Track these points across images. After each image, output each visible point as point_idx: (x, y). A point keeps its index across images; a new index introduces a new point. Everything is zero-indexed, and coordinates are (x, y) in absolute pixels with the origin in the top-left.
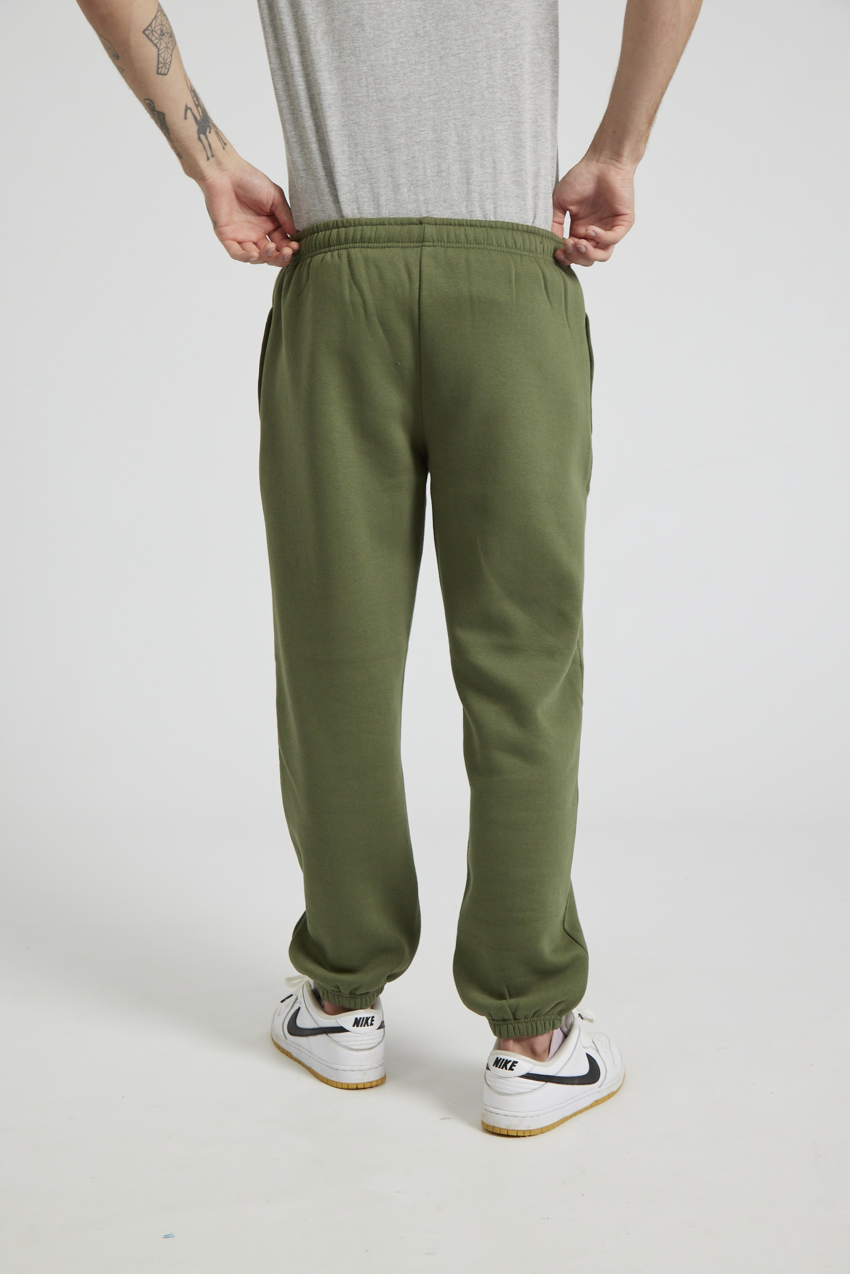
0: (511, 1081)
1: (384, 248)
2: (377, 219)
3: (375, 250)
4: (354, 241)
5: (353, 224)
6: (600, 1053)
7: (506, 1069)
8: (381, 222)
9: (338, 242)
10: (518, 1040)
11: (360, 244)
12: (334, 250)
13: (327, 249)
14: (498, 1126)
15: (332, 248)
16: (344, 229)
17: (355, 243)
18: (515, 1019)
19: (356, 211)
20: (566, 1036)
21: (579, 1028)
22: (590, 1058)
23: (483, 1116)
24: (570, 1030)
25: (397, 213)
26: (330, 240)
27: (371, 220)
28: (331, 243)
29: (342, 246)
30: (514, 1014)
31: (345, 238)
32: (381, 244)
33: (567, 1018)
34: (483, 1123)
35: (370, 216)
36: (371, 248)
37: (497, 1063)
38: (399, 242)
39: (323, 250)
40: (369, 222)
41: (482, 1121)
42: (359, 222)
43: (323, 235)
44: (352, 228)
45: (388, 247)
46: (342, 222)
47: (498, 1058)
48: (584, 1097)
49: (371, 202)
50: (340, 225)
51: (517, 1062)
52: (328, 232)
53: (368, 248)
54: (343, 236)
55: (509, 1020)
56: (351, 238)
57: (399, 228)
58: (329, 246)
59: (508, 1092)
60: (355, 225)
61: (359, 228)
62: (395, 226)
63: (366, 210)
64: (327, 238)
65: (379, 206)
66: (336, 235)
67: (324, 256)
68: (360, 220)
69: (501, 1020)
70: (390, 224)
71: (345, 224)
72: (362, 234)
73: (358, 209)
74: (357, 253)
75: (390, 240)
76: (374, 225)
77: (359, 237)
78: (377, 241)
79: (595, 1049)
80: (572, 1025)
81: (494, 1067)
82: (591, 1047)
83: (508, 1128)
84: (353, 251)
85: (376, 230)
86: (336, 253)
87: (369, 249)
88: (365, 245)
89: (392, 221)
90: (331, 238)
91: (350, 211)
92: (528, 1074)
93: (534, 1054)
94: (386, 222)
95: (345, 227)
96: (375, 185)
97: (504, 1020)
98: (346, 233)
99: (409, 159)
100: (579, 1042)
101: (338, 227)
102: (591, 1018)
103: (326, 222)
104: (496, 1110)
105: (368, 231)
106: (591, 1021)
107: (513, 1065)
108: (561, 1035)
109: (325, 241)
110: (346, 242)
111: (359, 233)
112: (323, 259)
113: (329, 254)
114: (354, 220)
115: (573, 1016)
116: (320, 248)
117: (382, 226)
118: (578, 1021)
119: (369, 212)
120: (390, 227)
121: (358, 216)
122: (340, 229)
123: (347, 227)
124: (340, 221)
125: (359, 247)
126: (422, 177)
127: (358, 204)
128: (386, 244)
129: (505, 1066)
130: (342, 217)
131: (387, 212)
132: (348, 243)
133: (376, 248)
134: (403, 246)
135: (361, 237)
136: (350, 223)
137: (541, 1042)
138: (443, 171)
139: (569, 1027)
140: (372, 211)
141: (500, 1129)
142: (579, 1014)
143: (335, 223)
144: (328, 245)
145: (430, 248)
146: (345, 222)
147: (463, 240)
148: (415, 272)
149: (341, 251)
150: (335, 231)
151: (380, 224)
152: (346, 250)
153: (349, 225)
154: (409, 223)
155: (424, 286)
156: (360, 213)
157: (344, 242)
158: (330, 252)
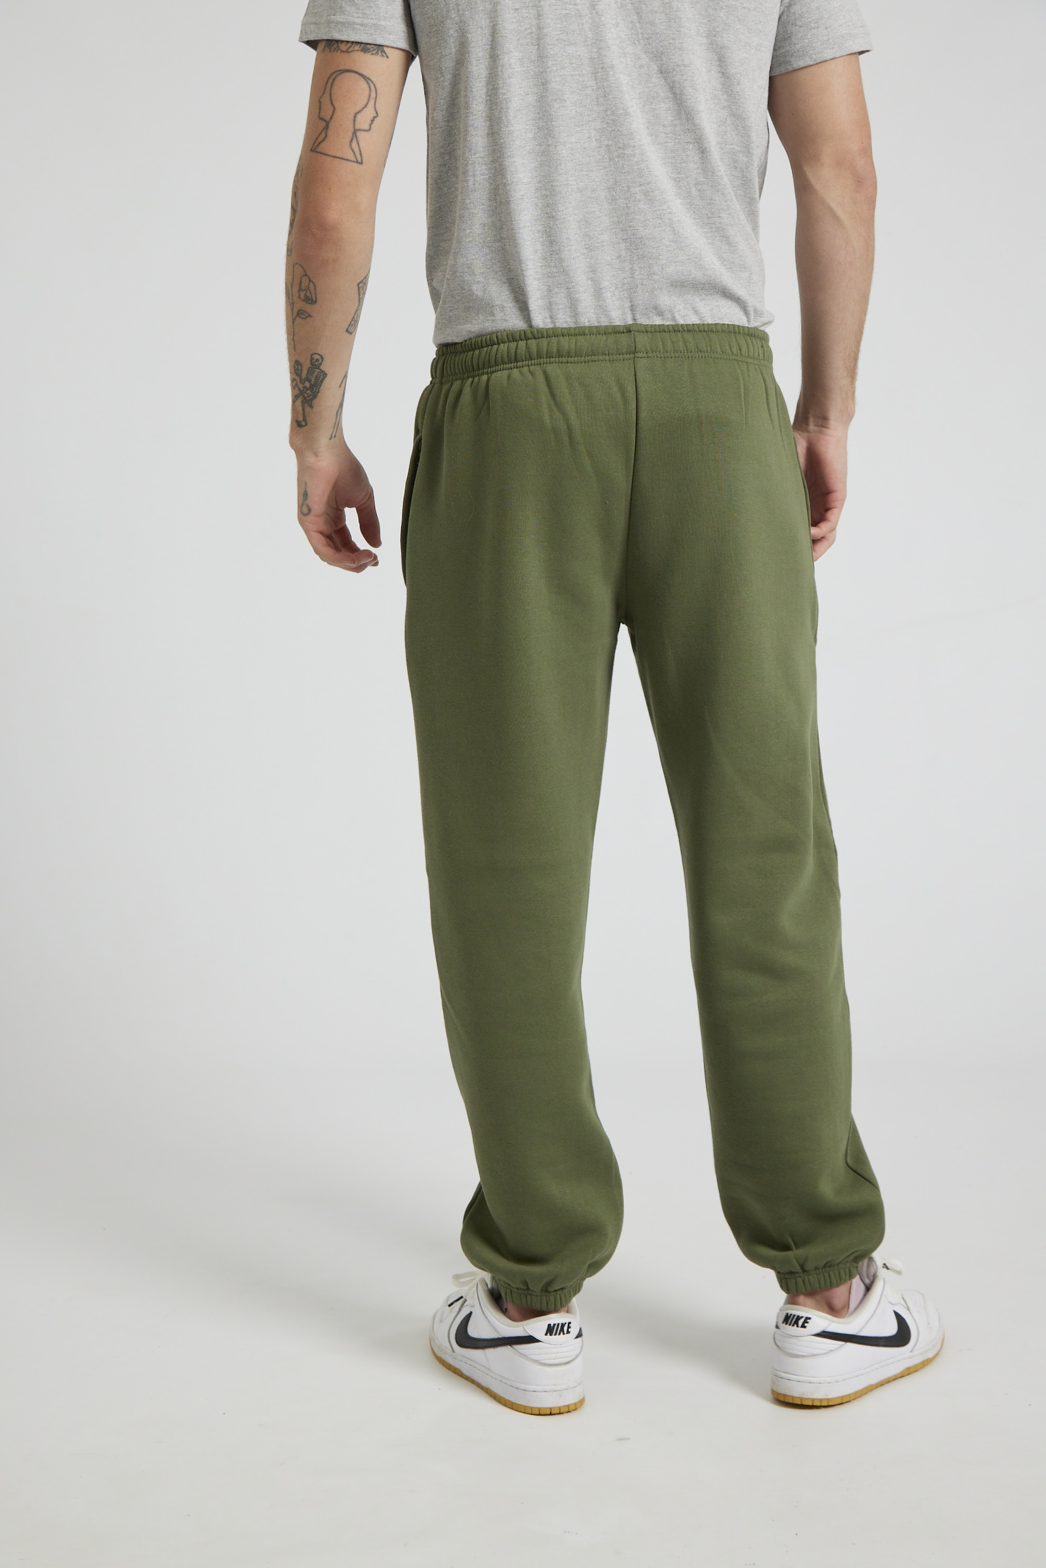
0: (804, 1340)
1: (588, 362)
2: (575, 329)
3: (577, 366)
4: (549, 355)
5: (545, 334)
6: (912, 1312)
7: (798, 1326)
8: (580, 332)
9: (528, 357)
10: (811, 1293)
11: (558, 359)
12: (523, 367)
13: (513, 365)
15: (520, 364)
16: (534, 340)
17: (550, 358)
18: (804, 1271)
19: (548, 320)
20: (868, 1289)
21: (884, 1280)
22: (899, 1317)
23: (773, 1383)
24: (872, 1283)
25: (599, 322)
26: (517, 354)
27: (568, 329)
28: (519, 358)
29: (533, 361)
30: (802, 1266)
31: (537, 351)
32: (584, 358)
33: (868, 1266)
34: (774, 1393)
35: (565, 326)
36: (571, 363)
37: (788, 1319)
38: (606, 355)
39: (507, 366)
40: (565, 332)
41: (772, 1391)
42: (553, 332)
43: (506, 348)
44: (544, 339)
45: (592, 361)
46: (532, 332)
47: (787, 1314)
48: (892, 1363)
49: (567, 310)
50: (530, 335)
51: (810, 1318)
52: (513, 345)
53: (568, 363)
55: (797, 1273)
56: (544, 352)
57: (602, 338)
58: (516, 361)
59: (804, 1354)
60: (548, 336)
61: (554, 340)
62: (597, 335)
63: (561, 319)
64: (513, 351)
65: (577, 314)
66: (524, 348)
67: (509, 373)
68: (554, 329)
69: (788, 1273)
70: (591, 334)
71: (537, 337)
72: (558, 347)
73: (551, 317)
74: (555, 370)
75: (594, 354)
76: (571, 336)
77: (554, 351)
78: (577, 354)
79: (905, 1305)
80: (875, 1277)
81: (784, 1325)
82: (899, 1304)
83: (807, 1398)
84: (548, 367)
85: (576, 342)
86: (525, 369)
88: (564, 359)
89: (594, 330)
90: (519, 352)
91: (540, 320)
92: (824, 1332)
93: (833, 1310)
94: (587, 331)
95: (536, 339)
97: (791, 1273)
98: (538, 345)
99: (613, 259)
100: (883, 1297)
101: (527, 339)
102: (898, 1269)
103: (513, 332)
104: (790, 1375)
105: (566, 343)
106: (899, 1273)
107: (806, 1322)
108: (863, 1288)
109: (511, 354)
110: (539, 357)
111: (555, 345)
112: (508, 376)
113: (516, 372)
114: (547, 330)
115: (876, 1266)
116: (504, 363)
117: (582, 337)
118: (882, 1272)
119: (564, 320)
120: (593, 337)
121: (550, 326)
122: (529, 341)
123: (539, 338)
124: (530, 331)
125: (557, 363)
126: (629, 280)
127: (551, 312)
128: (589, 358)
129: (796, 1323)
130: (531, 326)
131: (586, 320)
132: (541, 359)
133: (578, 363)
134: (611, 360)
135: (557, 351)
136: (542, 334)
137: (838, 1294)
138: (654, 274)
139: (872, 1278)
140: (569, 320)
142: (884, 1264)
143: (523, 333)
144: (513, 359)
145: (645, 361)
146: (536, 333)
147: (682, 349)
148: (631, 389)
149: (532, 368)
150: (522, 344)
151: (580, 334)
152: (539, 366)
153: (540, 336)
154: (615, 331)
155: (643, 406)
156: (554, 322)
157: (535, 356)
158: (517, 368)
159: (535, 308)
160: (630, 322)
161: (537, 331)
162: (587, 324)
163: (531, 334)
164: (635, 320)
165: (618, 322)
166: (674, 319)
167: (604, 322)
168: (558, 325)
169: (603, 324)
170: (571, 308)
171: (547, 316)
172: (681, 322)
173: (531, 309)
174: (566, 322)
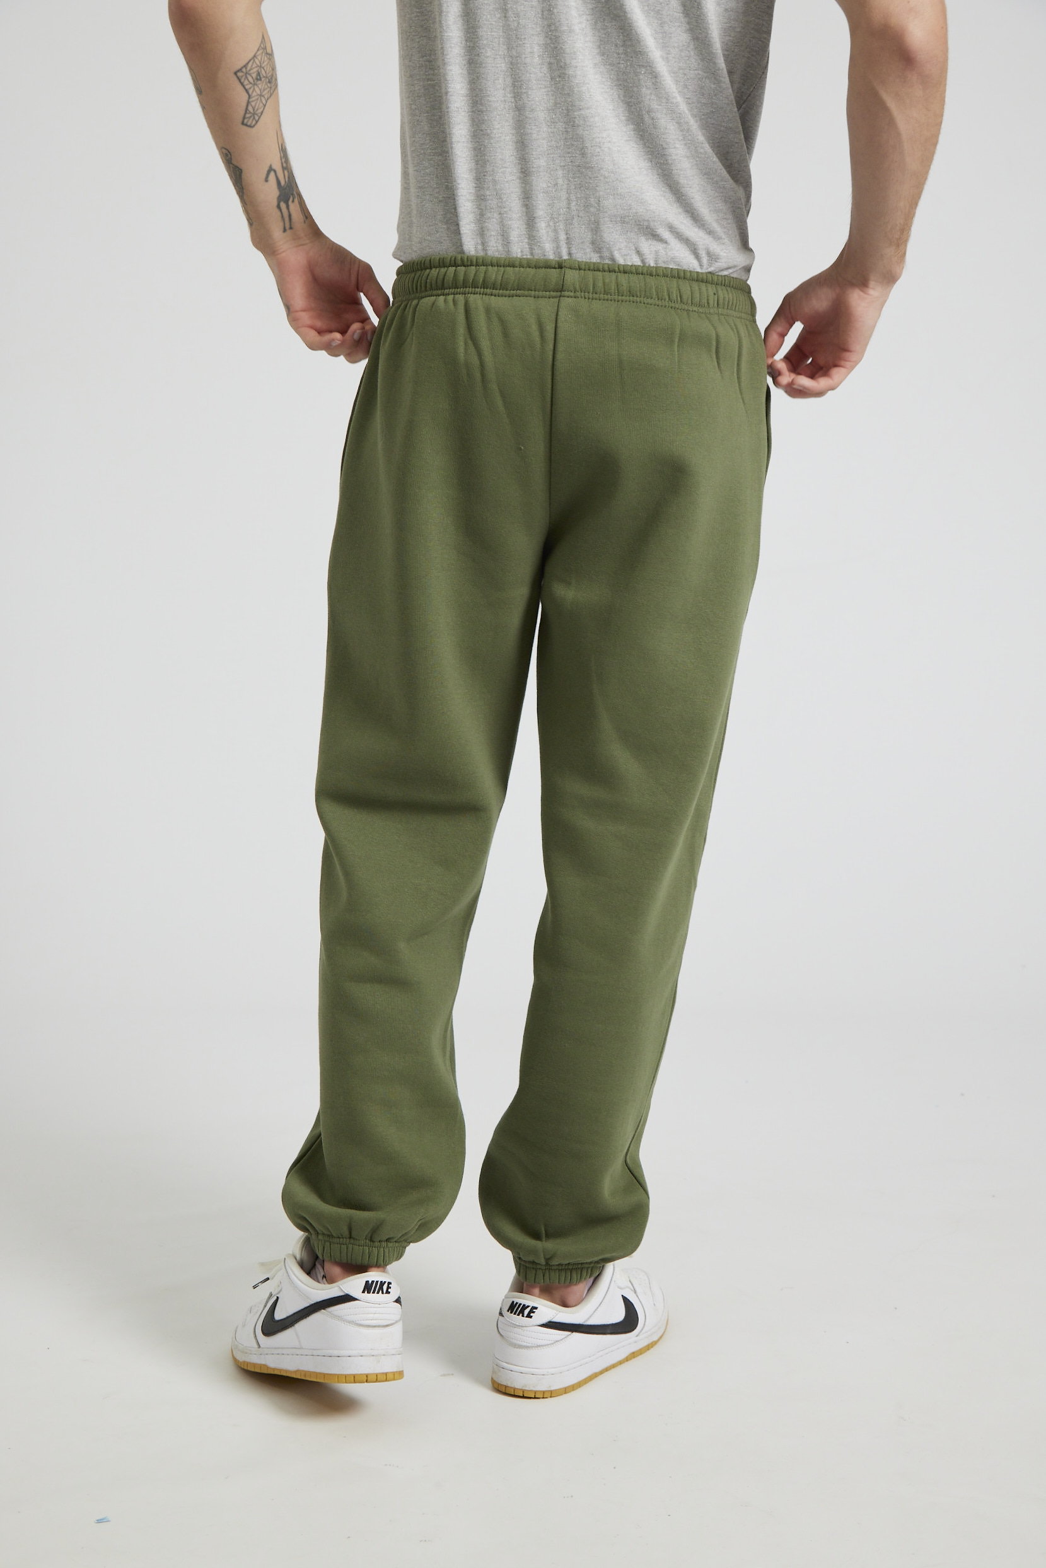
0: (529, 1330)
1: (513, 296)
2: (505, 259)
3: (500, 299)
4: (474, 285)
5: (474, 263)
6: (638, 1294)
7: (523, 1315)
8: (511, 264)
9: (454, 284)
11: (482, 290)
12: (449, 294)
13: (439, 292)
14: (512, 1386)
15: (447, 291)
16: (463, 268)
17: (475, 288)
19: (480, 247)
22: (626, 1302)
23: (494, 1372)
26: (445, 280)
27: (498, 259)
28: (446, 285)
29: (459, 290)
31: (464, 280)
32: (508, 292)
34: (493, 1382)
35: (497, 255)
36: (495, 296)
37: (513, 1307)
38: (531, 290)
39: (435, 292)
40: (495, 261)
41: (492, 1379)
42: (483, 261)
43: (437, 273)
44: (474, 267)
45: (516, 296)
46: (462, 259)
47: (514, 1302)
48: (618, 1349)
50: (459, 262)
51: (536, 1308)
52: (443, 270)
53: (492, 295)
54: (461, 278)
56: (471, 281)
57: (532, 271)
58: (443, 288)
60: (477, 265)
61: (483, 268)
62: (528, 269)
64: (441, 277)
66: (453, 275)
67: (435, 300)
68: (483, 258)
70: (521, 266)
71: (465, 263)
72: (485, 277)
73: (483, 244)
74: (477, 301)
75: (520, 288)
76: (500, 266)
77: (481, 280)
78: (504, 286)
79: (633, 1289)
81: (509, 1313)
82: (627, 1287)
83: (524, 1388)
84: (472, 297)
85: (503, 274)
86: (451, 297)
87: (493, 297)
88: (488, 291)
89: (525, 263)
90: (446, 278)
91: (471, 246)
92: (549, 1322)
94: (517, 263)
95: (464, 266)
96: (505, 215)
98: (465, 273)
100: (613, 1281)
101: (456, 265)
103: (442, 257)
104: (512, 1366)
105: (494, 273)
107: (532, 1311)
109: (438, 280)
110: (465, 286)
111: (482, 275)
112: (433, 304)
113: (442, 298)
114: (477, 258)
116: (432, 289)
117: (512, 268)
119: (495, 249)
120: (522, 269)
121: (481, 254)
122: (458, 267)
123: (468, 266)
124: (460, 258)
125: (480, 294)
128: (515, 292)
129: (522, 1312)
130: (462, 252)
132: (466, 287)
133: (502, 296)
134: (536, 296)
135: (484, 281)
136: (471, 261)
140: (500, 248)
141: (515, 1389)
143: (453, 259)
144: (441, 287)
145: (570, 300)
146: (466, 259)
147: (613, 291)
148: (550, 328)
149: (457, 296)
150: (452, 269)
151: (509, 266)
152: (464, 295)
153: (469, 263)
154: (547, 265)
155: (561, 347)
156: (485, 250)
157: (462, 284)
158: (443, 295)
159: (467, 231)
160: (565, 257)
161: (467, 259)
162: (519, 255)
163: (462, 261)
164: (570, 254)
165: (551, 256)
166: (613, 259)
167: (538, 255)
168: (490, 253)
169: (536, 257)
170: (503, 235)
171: (480, 242)
172: (621, 261)
173: (462, 232)
174: (498, 251)
